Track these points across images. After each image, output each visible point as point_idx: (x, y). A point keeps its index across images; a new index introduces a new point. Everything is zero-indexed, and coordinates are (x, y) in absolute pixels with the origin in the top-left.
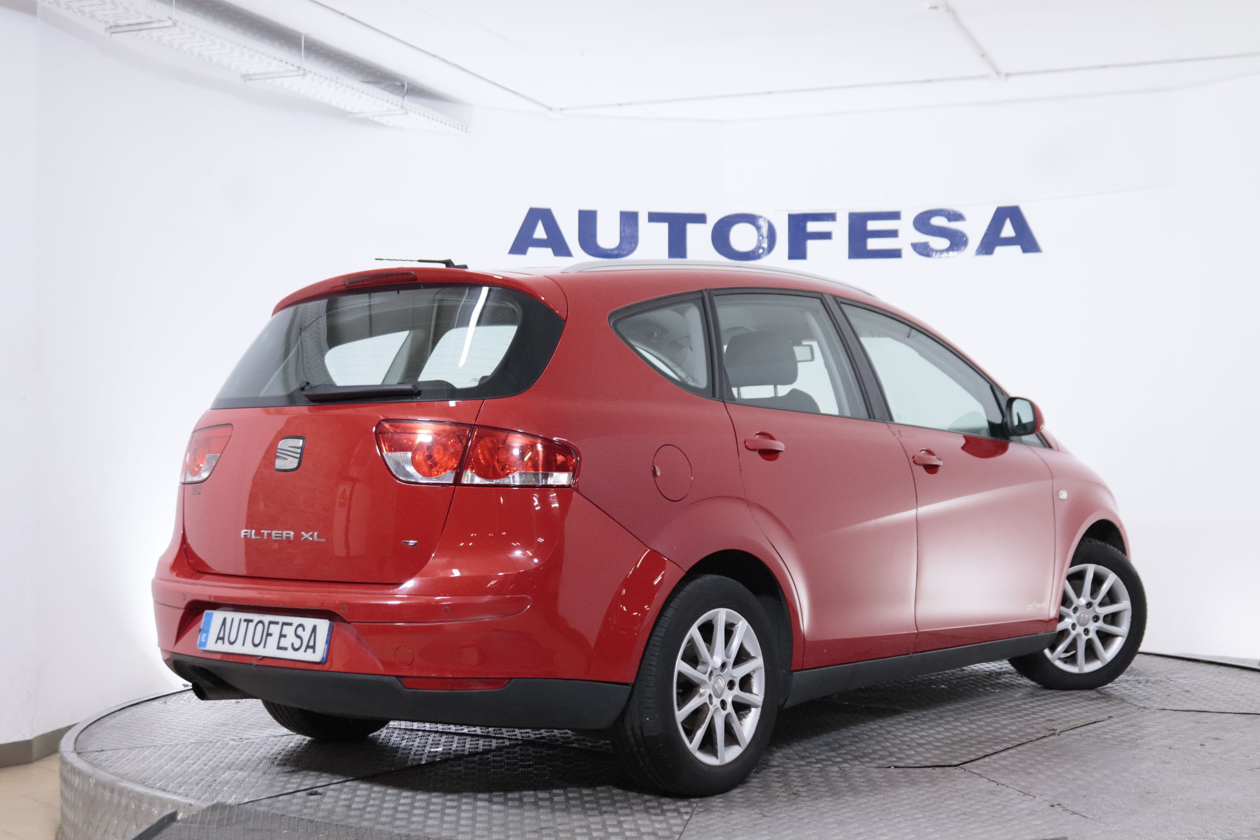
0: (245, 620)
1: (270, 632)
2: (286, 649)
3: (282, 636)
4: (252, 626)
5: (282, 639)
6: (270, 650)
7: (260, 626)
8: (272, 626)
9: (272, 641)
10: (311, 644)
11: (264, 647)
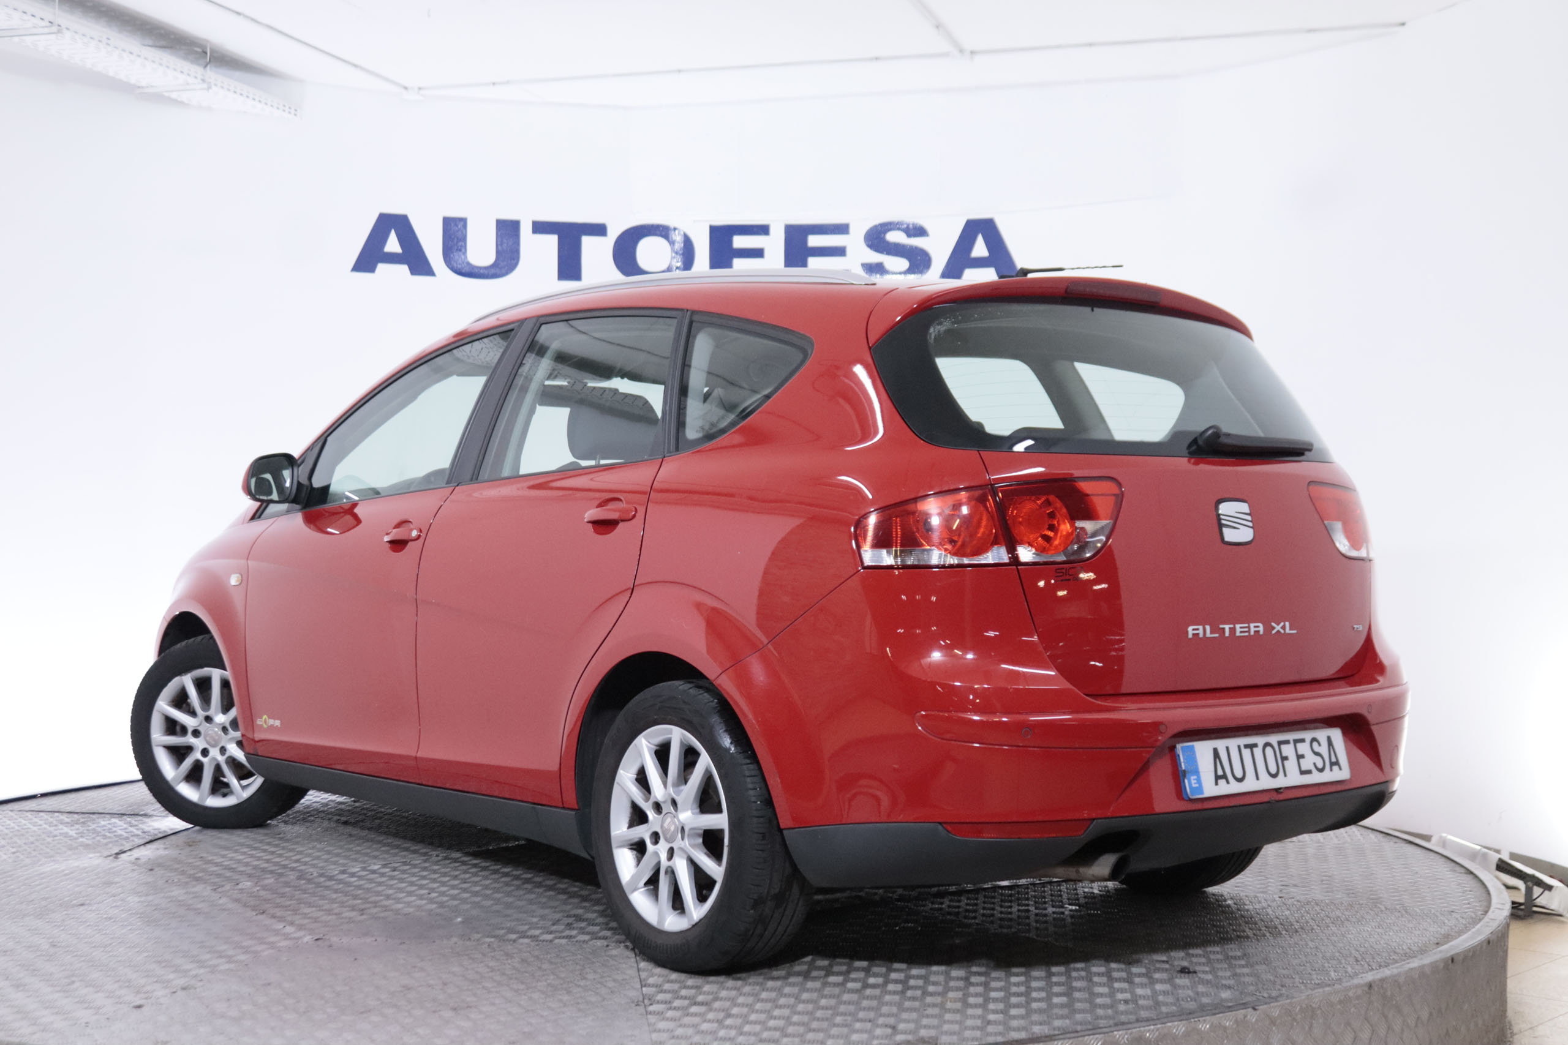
0: (1246, 746)
1: (1284, 755)
2: (1309, 772)
3: (1300, 757)
4: (1258, 752)
5: (1301, 761)
6: (1292, 778)
7: (1269, 751)
8: (1283, 747)
9: (1291, 765)
10: (1334, 760)
11: (1285, 775)
